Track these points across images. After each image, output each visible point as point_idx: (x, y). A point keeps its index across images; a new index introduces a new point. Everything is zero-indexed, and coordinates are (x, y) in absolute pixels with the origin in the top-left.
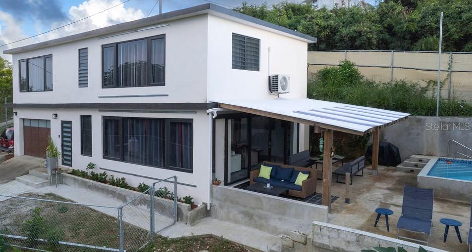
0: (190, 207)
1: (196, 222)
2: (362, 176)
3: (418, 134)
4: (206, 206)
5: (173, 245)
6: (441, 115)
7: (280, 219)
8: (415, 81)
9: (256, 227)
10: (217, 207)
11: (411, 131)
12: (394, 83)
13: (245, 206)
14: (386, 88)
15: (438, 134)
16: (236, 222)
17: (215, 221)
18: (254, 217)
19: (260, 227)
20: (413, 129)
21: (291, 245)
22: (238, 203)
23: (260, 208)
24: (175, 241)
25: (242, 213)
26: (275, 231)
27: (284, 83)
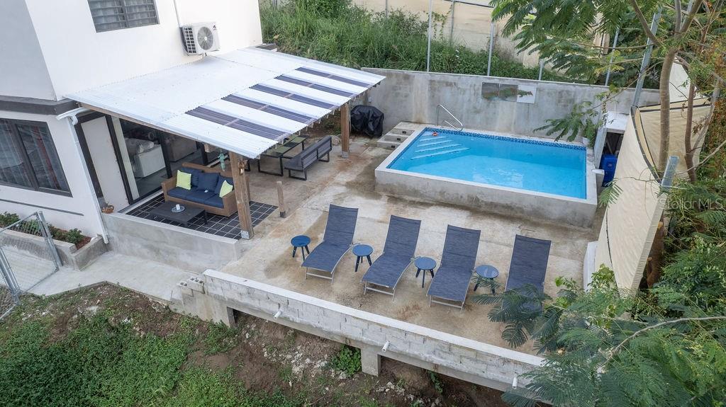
0: (74, 247)
1: (88, 264)
2: (328, 161)
3: (406, 96)
4: (102, 239)
5: (51, 306)
6: (432, 70)
7: (189, 254)
8: (414, 13)
9: (166, 262)
10: (116, 240)
11: (399, 91)
12: (389, 14)
13: (147, 240)
14: (380, 19)
15: (427, 97)
16: (143, 257)
17: (117, 256)
18: (161, 251)
19: (170, 263)
20: (400, 89)
21: (190, 293)
22: (139, 236)
23: (164, 242)
24: (53, 299)
25: (146, 246)
26: (186, 267)
27: (206, 39)
